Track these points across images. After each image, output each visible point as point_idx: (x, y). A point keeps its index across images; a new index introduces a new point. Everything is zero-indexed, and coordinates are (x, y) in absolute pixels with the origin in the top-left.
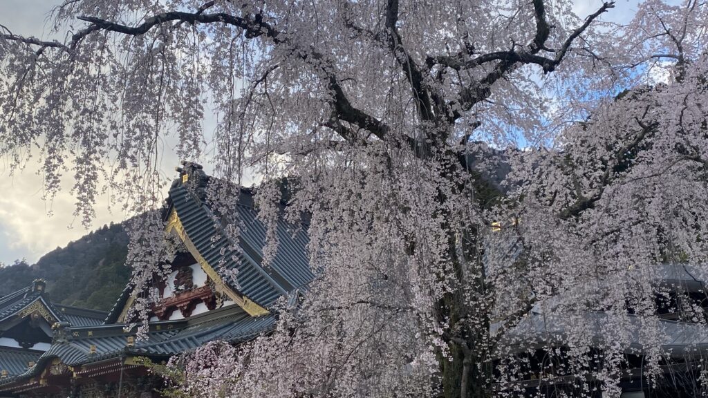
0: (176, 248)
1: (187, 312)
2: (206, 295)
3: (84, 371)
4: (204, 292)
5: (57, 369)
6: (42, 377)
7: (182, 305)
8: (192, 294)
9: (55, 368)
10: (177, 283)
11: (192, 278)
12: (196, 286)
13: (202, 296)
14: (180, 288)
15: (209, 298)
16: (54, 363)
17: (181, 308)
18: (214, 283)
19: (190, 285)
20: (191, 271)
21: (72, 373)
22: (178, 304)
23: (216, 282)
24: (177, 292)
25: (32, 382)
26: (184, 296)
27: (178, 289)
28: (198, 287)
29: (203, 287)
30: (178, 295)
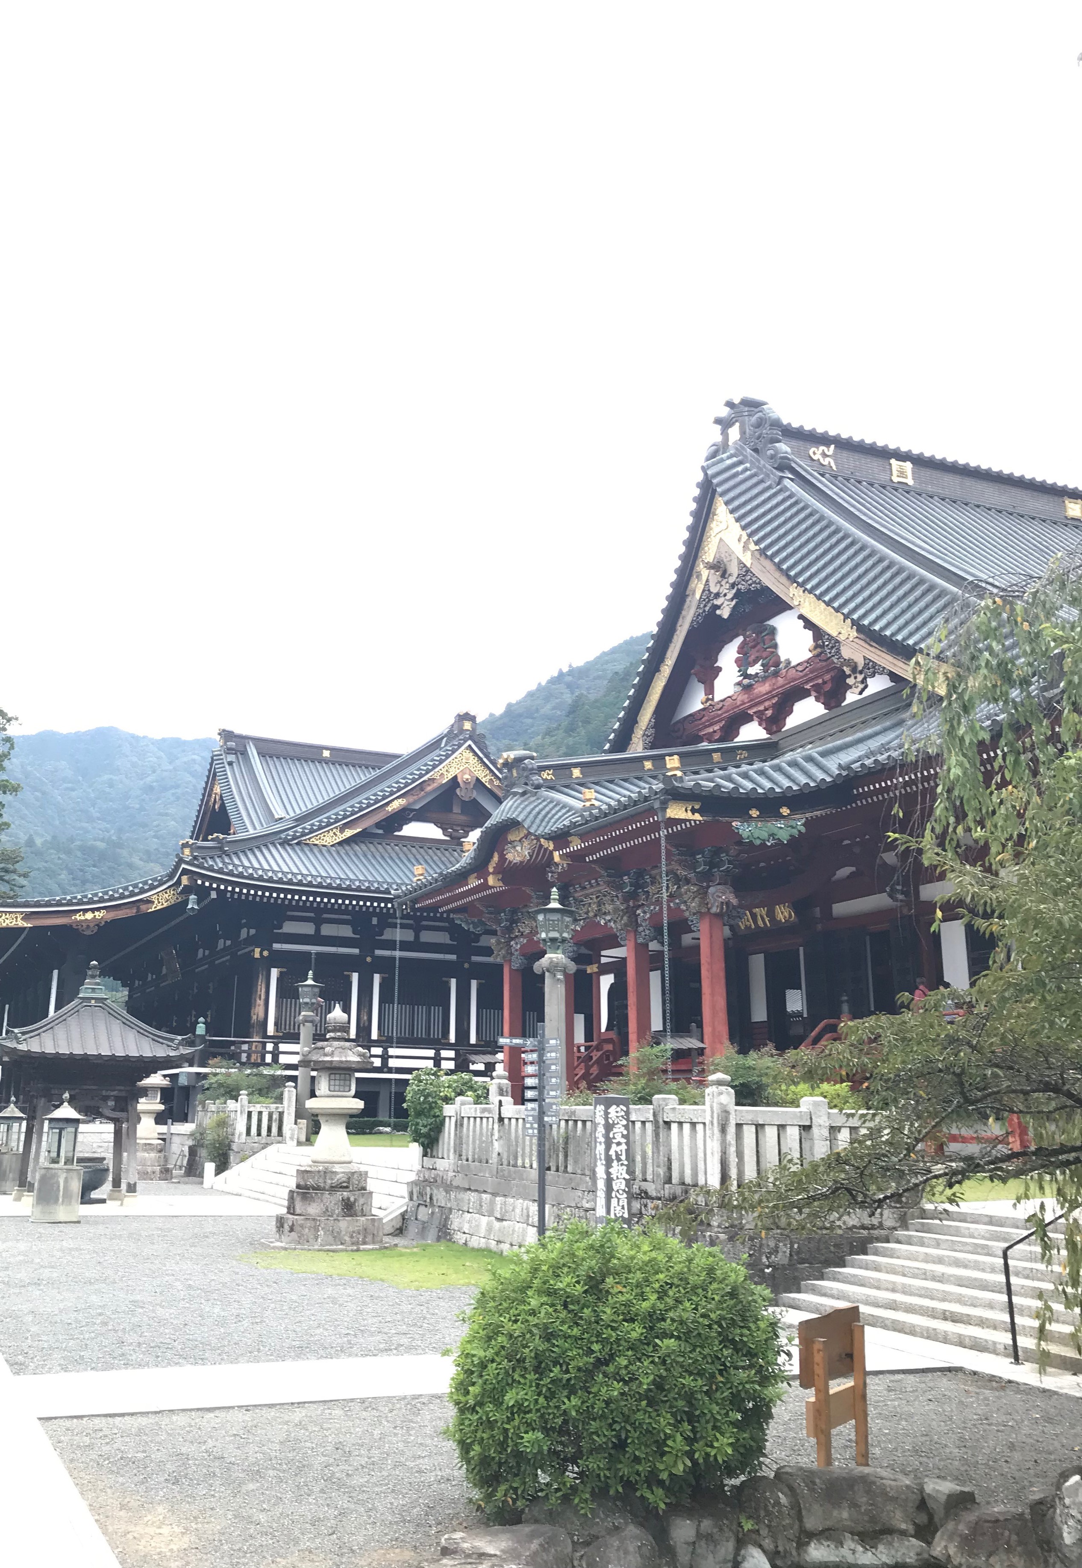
0: (733, 586)
1: (774, 722)
2: (817, 677)
3: (576, 845)
4: (811, 672)
5: (518, 848)
6: (491, 870)
7: (761, 708)
8: (780, 681)
9: (514, 847)
10: (743, 663)
11: (775, 646)
12: (788, 662)
13: (807, 682)
14: (752, 671)
15: (825, 683)
16: (511, 837)
17: (760, 715)
18: (837, 641)
19: (773, 663)
20: (773, 631)
21: (551, 853)
22: (750, 707)
23: (842, 638)
24: (746, 682)
25: (474, 882)
26: (763, 688)
27: (746, 676)
28: (793, 664)
29: (807, 662)
30: (747, 688)
